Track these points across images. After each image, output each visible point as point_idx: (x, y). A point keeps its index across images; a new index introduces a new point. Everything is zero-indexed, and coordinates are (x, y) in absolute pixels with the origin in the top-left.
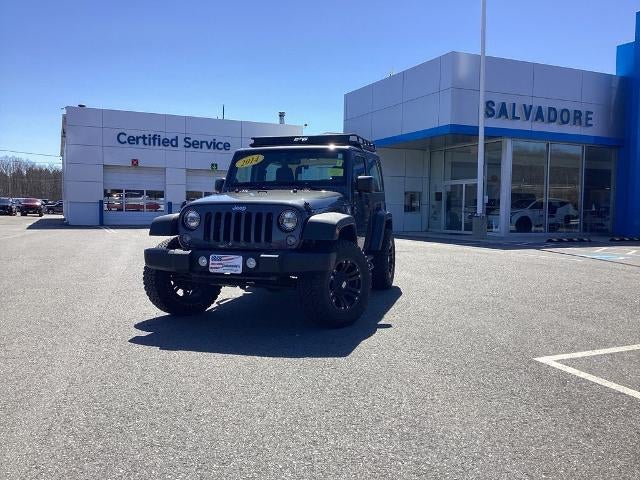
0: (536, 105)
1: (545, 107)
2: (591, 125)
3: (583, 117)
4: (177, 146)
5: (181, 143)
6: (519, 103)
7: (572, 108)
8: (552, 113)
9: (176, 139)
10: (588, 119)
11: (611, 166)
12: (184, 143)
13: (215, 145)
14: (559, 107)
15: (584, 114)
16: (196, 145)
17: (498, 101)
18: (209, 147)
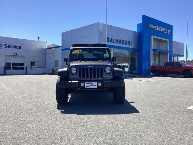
0: (119, 39)
1: (121, 40)
2: (132, 45)
3: (130, 43)
4: (2, 47)
5: (3, 46)
6: (115, 38)
7: (128, 40)
8: (123, 42)
9: (2, 45)
10: (131, 43)
11: (136, 57)
12: (5, 46)
13: (15, 47)
14: (125, 40)
15: (130, 42)
16: (9, 47)
17: (110, 37)
18: (14, 48)
